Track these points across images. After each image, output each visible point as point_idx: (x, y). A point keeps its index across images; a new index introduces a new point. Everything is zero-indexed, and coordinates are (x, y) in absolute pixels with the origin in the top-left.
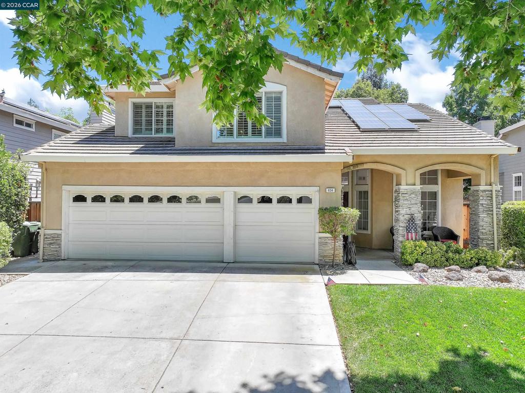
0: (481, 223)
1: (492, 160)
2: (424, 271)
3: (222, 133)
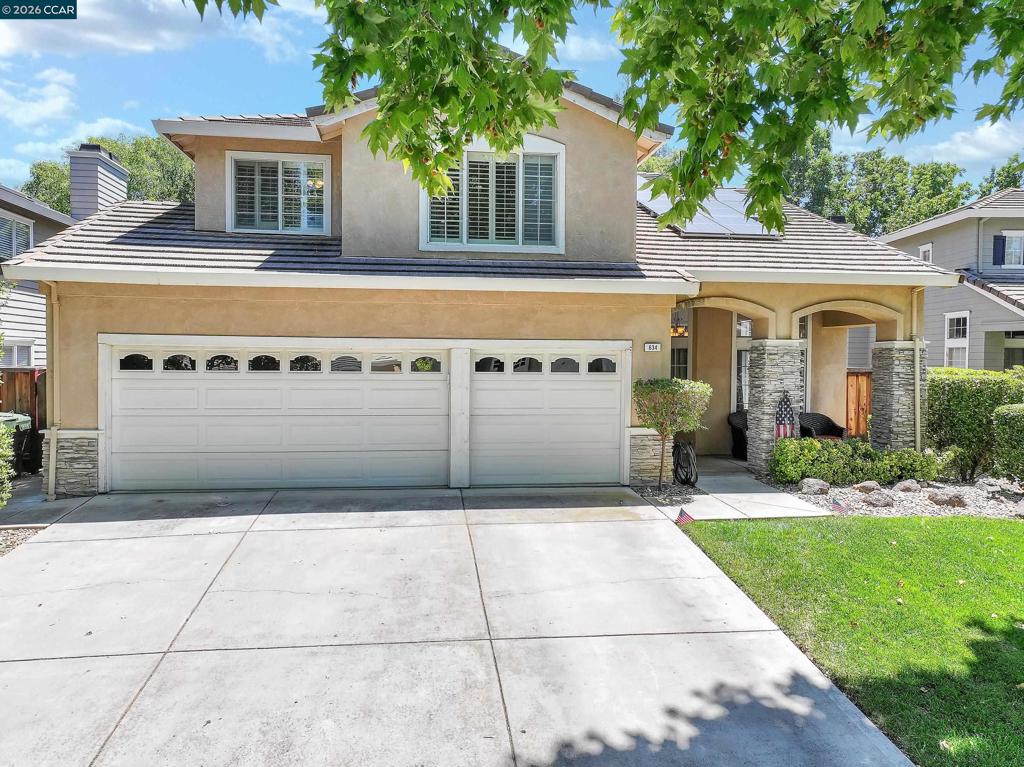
0: (896, 406)
1: (915, 296)
2: (823, 492)
3: (436, 232)
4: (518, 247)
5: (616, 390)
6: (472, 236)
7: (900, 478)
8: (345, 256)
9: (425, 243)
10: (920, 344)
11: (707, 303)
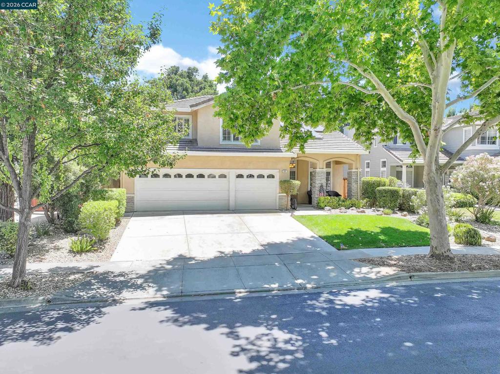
0: (353, 188)
1: (358, 157)
2: (329, 210)
3: (225, 139)
5: (275, 184)
6: (234, 140)
7: (352, 207)
8: (199, 146)
9: (222, 142)
10: (360, 170)
11: (300, 159)
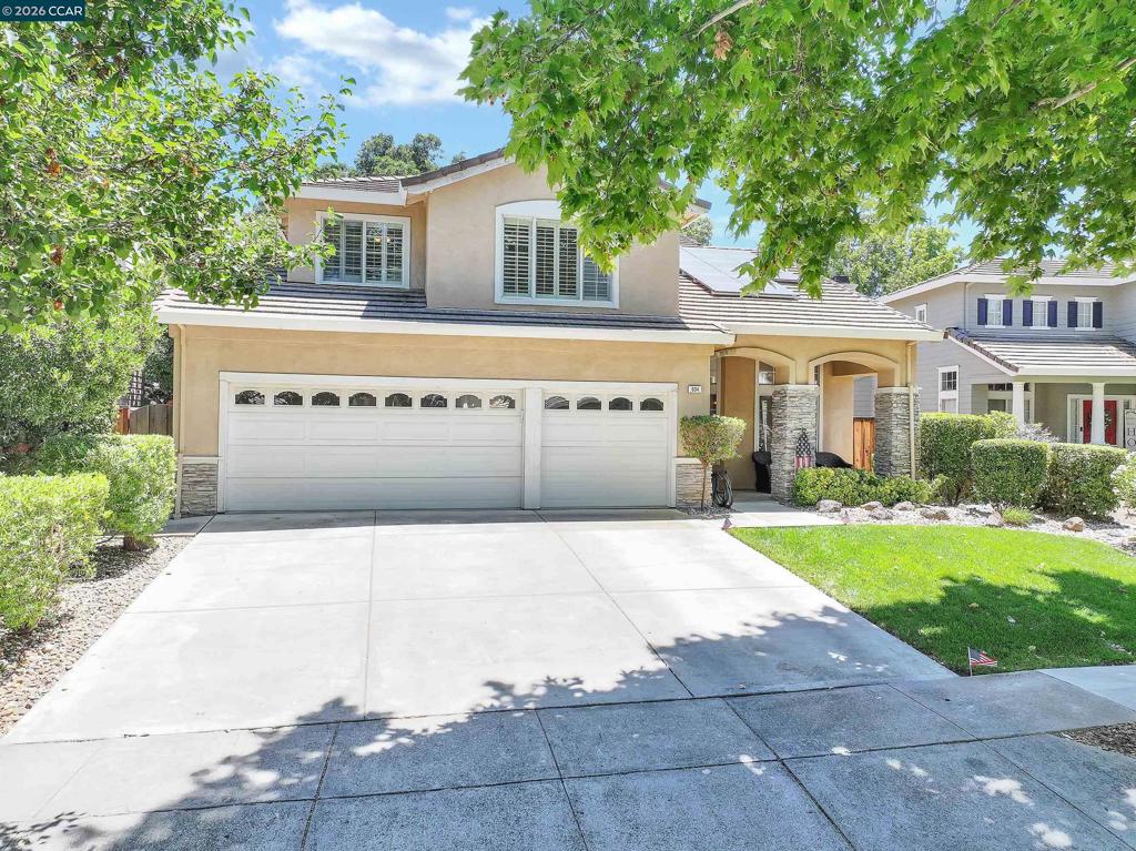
0: (895, 443)
1: (909, 350)
2: (836, 510)
3: (509, 287)
4: (579, 302)
5: (664, 427)
6: (540, 291)
7: (899, 500)
8: (430, 306)
9: (500, 297)
10: (914, 390)
11: (738, 353)
